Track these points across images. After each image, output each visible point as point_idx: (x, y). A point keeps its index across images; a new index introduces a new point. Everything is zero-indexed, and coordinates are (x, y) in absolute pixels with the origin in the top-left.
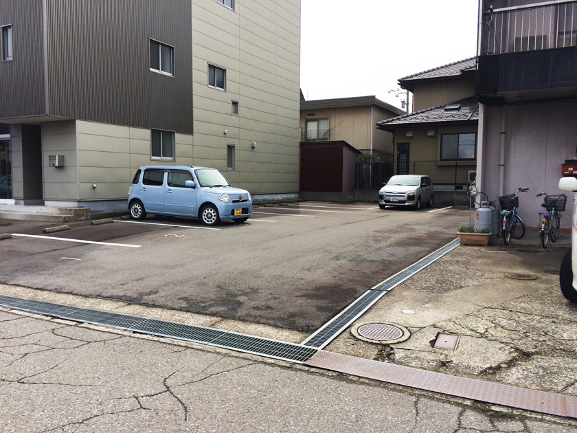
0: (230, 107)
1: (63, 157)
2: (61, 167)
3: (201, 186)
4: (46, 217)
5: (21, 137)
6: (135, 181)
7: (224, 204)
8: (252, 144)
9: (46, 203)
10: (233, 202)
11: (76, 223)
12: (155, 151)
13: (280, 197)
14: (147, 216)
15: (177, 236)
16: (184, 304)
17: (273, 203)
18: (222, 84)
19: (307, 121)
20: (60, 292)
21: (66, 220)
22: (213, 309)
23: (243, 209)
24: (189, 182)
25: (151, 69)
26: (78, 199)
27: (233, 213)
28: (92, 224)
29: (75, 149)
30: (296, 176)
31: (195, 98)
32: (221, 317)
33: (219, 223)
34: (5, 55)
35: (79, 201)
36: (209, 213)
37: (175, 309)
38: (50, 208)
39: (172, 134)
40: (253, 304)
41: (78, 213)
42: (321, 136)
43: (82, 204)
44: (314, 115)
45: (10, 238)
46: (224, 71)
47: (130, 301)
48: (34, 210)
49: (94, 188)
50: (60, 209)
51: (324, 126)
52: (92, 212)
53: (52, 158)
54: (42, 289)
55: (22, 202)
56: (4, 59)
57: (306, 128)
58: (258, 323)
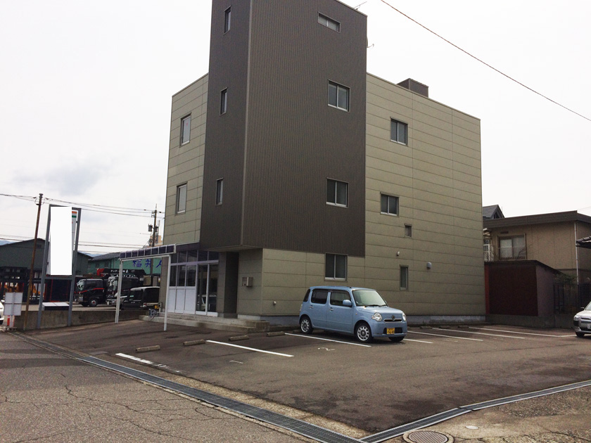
0: (403, 231)
1: (252, 278)
2: (250, 287)
3: (357, 305)
4: (236, 328)
5: (225, 263)
6: (306, 300)
7: (376, 323)
8: (428, 264)
9: (239, 316)
10: (386, 321)
11: (257, 334)
12: (329, 273)
13: (462, 319)
14: (314, 331)
15: (327, 349)
16: (293, 402)
17: (450, 325)
18: (394, 210)
19: (500, 239)
20: (216, 385)
21: (249, 331)
22: (311, 408)
23: (396, 328)
24: (347, 301)
25: (328, 203)
26: (261, 313)
27: (385, 331)
28: (267, 336)
29: (261, 272)
30: (482, 298)
31: (367, 224)
32: (314, 413)
33: (372, 341)
34: (218, 201)
35: (261, 316)
36: (363, 331)
37: (285, 405)
38: (241, 321)
39: (345, 257)
40: (345, 407)
41: (259, 326)
42: (516, 255)
43: (264, 318)
44: (507, 233)
45: (204, 343)
46: (397, 198)
47: (257, 395)
48: (229, 322)
49: (274, 304)
50: (247, 322)
51: (520, 244)
52: (271, 326)
53: (244, 279)
54: (205, 382)
55: (223, 315)
56: (217, 203)
57: (499, 246)
58: (338, 421)
